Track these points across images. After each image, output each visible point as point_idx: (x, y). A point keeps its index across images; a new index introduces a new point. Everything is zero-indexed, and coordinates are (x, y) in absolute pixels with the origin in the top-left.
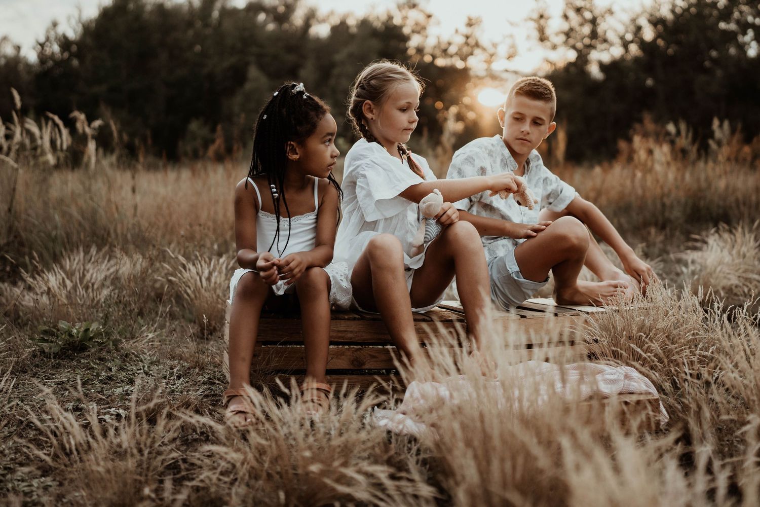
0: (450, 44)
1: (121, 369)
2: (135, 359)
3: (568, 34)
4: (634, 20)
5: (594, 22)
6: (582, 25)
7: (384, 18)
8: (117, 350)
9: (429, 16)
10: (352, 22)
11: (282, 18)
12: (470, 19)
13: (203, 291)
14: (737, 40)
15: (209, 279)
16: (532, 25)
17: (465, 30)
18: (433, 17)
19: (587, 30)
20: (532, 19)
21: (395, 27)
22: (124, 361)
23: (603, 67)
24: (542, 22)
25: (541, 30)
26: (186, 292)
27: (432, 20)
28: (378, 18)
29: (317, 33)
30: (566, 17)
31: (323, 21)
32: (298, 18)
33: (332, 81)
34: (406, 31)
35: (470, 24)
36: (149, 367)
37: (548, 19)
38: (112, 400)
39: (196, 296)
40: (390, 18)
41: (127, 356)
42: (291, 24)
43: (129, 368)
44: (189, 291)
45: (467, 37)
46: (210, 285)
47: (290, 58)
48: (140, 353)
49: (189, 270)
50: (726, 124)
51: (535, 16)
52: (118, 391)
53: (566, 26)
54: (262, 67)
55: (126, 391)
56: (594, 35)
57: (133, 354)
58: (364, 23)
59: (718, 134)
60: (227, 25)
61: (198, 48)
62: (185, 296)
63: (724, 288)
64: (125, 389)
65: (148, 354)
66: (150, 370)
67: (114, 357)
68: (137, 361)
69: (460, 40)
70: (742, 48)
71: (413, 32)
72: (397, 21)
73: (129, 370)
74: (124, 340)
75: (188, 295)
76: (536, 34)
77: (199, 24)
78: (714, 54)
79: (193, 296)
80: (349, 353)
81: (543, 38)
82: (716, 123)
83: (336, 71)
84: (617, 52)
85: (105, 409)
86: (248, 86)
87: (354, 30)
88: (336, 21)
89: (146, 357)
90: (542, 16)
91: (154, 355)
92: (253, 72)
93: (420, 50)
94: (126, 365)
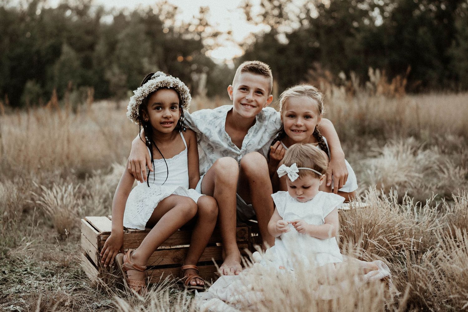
0: (190, 25)
1: (12, 271)
2: (20, 263)
3: (265, 15)
4: (305, 6)
5: (280, 7)
6: (272, 9)
7: (147, 10)
8: (7, 257)
9: (176, 8)
10: (126, 13)
11: (81, 12)
12: (202, 9)
13: (59, 208)
14: (369, 16)
15: (62, 199)
16: (242, 11)
17: (199, 16)
18: (178, 9)
19: (276, 12)
20: (241, 7)
21: (155, 15)
22: (13, 265)
23: (288, 36)
24: (248, 8)
25: (248, 14)
26: (47, 209)
27: (178, 11)
28: (143, 10)
29: (105, 22)
30: (262, 5)
31: (108, 13)
32: (92, 12)
33: (117, 52)
34: (162, 18)
35: (202, 11)
36: (30, 268)
37: (251, 6)
38: (10, 299)
39: (54, 212)
40: (151, 10)
41: (14, 262)
42: (88, 17)
43: (17, 271)
44: (49, 209)
45: (201, 20)
46: (63, 203)
47: (89, 39)
48: (23, 258)
49: (49, 194)
50: (378, 72)
51: (244, 5)
52: (13, 290)
53: (263, 11)
54: (71, 45)
55: (18, 290)
56: (281, 15)
57: (18, 259)
58: (135, 14)
59: (373, 78)
60: (46, 19)
61: (28, 34)
62: (47, 212)
63: (397, 184)
64: (17, 288)
65: (28, 258)
66: (31, 271)
67: (5, 263)
68: (21, 264)
69: (197, 22)
70: (372, 20)
71: (166, 18)
72: (155, 12)
73: (17, 272)
74: (10, 249)
75: (49, 211)
76: (245, 16)
77: (28, 19)
78: (355, 24)
79: (52, 212)
80: (171, 254)
81: (249, 19)
82: (371, 71)
83: (119, 45)
84: (296, 26)
85: (6, 307)
86: (63, 58)
87: (129, 19)
88: (116, 13)
89: (27, 260)
90: (247, 5)
91: (32, 258)
92: (66, 48)
93: (171, 29)
94: (14, 268)
